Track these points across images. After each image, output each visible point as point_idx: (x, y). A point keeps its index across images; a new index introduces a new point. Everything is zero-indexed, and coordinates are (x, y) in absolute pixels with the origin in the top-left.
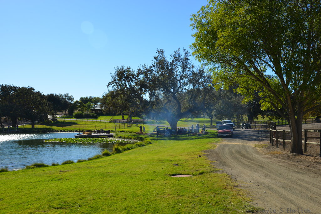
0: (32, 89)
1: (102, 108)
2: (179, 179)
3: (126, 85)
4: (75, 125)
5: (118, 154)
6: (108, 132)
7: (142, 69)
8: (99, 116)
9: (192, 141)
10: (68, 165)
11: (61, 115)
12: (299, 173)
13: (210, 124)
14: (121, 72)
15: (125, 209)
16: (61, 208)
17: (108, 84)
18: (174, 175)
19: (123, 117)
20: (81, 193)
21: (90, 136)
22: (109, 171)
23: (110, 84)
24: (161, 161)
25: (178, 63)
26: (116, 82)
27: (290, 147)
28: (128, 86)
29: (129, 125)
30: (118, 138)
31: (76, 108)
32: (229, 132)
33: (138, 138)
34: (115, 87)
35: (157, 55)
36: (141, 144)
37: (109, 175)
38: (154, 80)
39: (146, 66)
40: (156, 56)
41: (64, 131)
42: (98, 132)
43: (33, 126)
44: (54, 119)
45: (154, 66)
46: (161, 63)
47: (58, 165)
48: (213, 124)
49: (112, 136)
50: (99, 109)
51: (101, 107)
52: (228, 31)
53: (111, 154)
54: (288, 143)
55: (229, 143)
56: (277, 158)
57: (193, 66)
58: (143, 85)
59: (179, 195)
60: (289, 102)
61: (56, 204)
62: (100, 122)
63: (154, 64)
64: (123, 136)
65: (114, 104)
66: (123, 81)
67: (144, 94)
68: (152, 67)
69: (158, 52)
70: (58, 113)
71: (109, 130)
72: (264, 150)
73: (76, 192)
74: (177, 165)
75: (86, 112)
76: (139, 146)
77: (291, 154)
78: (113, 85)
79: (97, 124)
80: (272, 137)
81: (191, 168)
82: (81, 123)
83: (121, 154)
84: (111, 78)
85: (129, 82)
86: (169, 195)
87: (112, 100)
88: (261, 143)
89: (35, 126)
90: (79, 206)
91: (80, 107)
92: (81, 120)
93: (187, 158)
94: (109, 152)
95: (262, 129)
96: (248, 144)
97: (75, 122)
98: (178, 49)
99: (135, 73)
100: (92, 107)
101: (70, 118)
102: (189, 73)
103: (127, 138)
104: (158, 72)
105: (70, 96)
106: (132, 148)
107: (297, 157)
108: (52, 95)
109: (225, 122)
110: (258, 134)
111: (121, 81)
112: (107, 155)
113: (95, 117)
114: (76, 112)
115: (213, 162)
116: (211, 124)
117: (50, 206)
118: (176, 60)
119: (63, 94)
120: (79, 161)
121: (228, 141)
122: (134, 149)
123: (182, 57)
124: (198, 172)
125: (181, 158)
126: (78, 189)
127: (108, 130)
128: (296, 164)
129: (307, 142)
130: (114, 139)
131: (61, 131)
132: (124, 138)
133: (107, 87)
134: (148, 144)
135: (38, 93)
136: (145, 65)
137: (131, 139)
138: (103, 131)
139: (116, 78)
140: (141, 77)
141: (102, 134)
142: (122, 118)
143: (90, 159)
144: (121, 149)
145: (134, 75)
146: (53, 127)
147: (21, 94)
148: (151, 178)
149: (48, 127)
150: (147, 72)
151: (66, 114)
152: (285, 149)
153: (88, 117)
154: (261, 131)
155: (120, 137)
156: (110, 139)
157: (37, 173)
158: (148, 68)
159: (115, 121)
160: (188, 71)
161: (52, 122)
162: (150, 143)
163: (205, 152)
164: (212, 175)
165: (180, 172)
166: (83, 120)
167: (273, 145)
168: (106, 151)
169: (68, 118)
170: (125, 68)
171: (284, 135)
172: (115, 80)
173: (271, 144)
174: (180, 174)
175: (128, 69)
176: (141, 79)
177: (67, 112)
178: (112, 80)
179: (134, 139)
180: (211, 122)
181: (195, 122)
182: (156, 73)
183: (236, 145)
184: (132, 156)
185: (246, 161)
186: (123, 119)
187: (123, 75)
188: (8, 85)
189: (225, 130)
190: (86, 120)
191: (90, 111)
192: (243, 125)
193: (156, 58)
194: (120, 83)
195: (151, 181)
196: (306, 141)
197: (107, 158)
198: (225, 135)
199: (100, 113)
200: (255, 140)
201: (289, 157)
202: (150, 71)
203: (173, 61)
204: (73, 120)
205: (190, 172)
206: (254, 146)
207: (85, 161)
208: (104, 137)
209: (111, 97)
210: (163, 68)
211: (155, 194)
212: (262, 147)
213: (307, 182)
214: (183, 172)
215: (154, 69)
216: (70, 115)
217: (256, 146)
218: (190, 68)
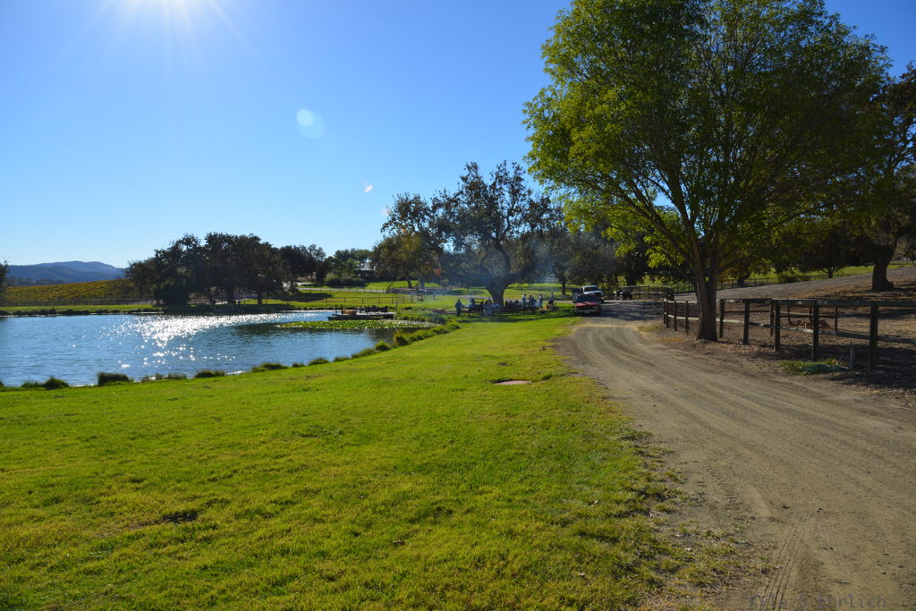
0: (256, 239)
1: (373, 268)
2: (508, 389)
3: (414, 228)
4: (328, 299)
5: (402, 348)
6: (385, 309)
7: (441, 199)
8: (368, 283)
9: (529, 323)
10: (319, 366)
11: (305, 281)
12: (711, 372)
13: (560, 293)
14: (404, 205)
15: (417, 438)
16: (311, 436)
17: (382, 227)
18: (499, 381)
19: (410, 284)
20: (343, 413)
21: (353, 317)
22: (388, 376)
23: (385, 226)
24: (476, 359)
25: (505, 187)
26: (396, 223)
27: (695, 329)
28: (417, 229)
29: (420, 298)
30: (401, 319)
31: (330, 270)
32: (595, 306)
33: (436, 319)
34: (395, 231)
35: (466, 173)
36: (442, 330)
37: (387, 382)
38: (463, 216)
39: (447, 193)
40: (465, 175)
41: (311, 309)
42: (368, 309)
43: (260, 301)
44: (293, 289)
45: (461, 193)
46: (475, 187)
47: (303, 366)
48: (567, 293)
49: (391, 317)
50: (367, 270)
51: (372, 266)
52: (590, 130)
53: (390, 346)
54: (693, 323)
55: (595, 325)
56: (675, 348)
57: (530, 192)
58: (443, 227)
59: (507, 415)
60: (696, 252)
61: (302, 428)
62: (371, 293)
63: (461, 190)
64: (410, 316)
65: (393, 260)
66: (409, 221)
67: (446, 242)
68: (458, 195)
69: (469, 168)
70: (299, 279)
71: (386, 307)
72: (654, 336)
73: (333, 410)
74: (504, 364)
75: (345, 276)
76: (438, 333)
77: (699, 341)
78: (390, 227)
79: (365, 295)
80: (668, 314)
81: (528, 368)
82: (338, 296)
83: (407, 347)
84: (388, 215)
85: (418, 221)
86: (491, 415)
87: (390, 253)
88: (649, 324)
89: (264, 301)
90: (341, 433)
91: (336, 267)
92: (337, 290)
93: (522, 352)
94: (387, 345)
95: (650, 301)
96: (626, 327)
97: (329, 293)
98: (502, 163)
99: (430, 205)
100: (356, 267)
101: (320, 286)
102: (525, 205)
103: (418, 320)
104: (469, 204)
105: (317, 248)
106: (426, 337)
107: (708, 347)
108: (288, 248)
109: (587, 290)
110: (645, 308)
111: (405, 221)
112: (383, 348)
113: (362, 285)
114: (330, 276)
115: (567, 357)
116: (564, 293)
117: (294, 433)
118: (500, 181)
119: (307, 246)
120: (337, 360)
121: (593, 322)
122: (431, 339)
123: (511, 175)
124: (542, 376)
125: (511, 352)
126: (336, 406)
127: (384, 306)
128: (705, 357)
129: (724, 321)
130: (394, 322)
131: (305, 309)
132: (412, 319)
133: (382, 231)
134: (454, 329)
135: (267, 246)
136: (445, 191)
137: (423, 321)
138: (375, 309)
139: (396, 215)
140: (440, 212)
141: (373, 313)
142: (407, 285)
143: (354, 357)
144: (407, 339)
145: (427, 209)
146: (292, 303)
147: (240, 248)
148: (459, 388)
149: (285, 303)
150: (450, 203)
151: (312, 281)
152: (687, 333)
153: (349, 284)
154: (649, 304)
155: (406, 319)
156: (389, 321)
157: (271, 378)
158: (451, 196)
159: (396, 291)
160: (522, 200)
161: (291, 293)
162: (458, 328)
163: (552, 341)
164: (565, 380)
165: (511, 377)
166: (342, 290)
167: (668, 327)
168: (381, 342)
169: (316, 286)
170: (411, 198)
171: (687, 310)
172: (394, 219)
173: (665, 325)
174: (511, 380)
175: (417, 198)
176: (440, 215)
177: (314, 277)
178: (390, 219)
179: (430, 321)
180: (564, 289)
181: (535, 289)
182: (466, 205)
183: (607, 328)
184: (427, 351)
185: (622, 355)
186: (410, 286)
187: (407, 209)
188: (219, 233)
189: (587, 303)
190: (346, 289)
191: (353, 275)
192: (618, 293)
193: (464, 179)
194: (404, 224)
195: (460, 393)
196: (722, 319)
197: (383, 354)
198: (587, 312)
199: (369, 278)
200: (639, 319)
201: (694, 346)
202: (456, 201)
203: (494, 184)
204: (325, 289)
205: (528, 377)
206: (636, 329)
207: (347, 359)
208: (377, 318)
209: (389, 249)
210: (477, 196)
211: (467, 413)
212: (651, 330)
213: (723, 387)
214: (516, 376)
215: (462, 198)
216: (319, 282)
217: (640, 328)
218: (525, 195)
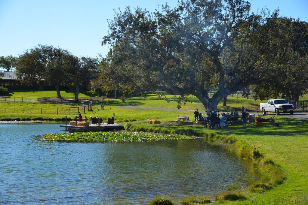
1: (20, 78)
7: (163, 14)
8: (12, 92)
17: (103, 40)
23: (106, 40)
39: (169, 8)
45: (181, 8)
49: (122, 128)
50: (15, 79)
63: (181, 5)
78: (111, 41)
84: (109, 28)
133: (102, 45)
139: (116, 29)
186: (59, 96)
